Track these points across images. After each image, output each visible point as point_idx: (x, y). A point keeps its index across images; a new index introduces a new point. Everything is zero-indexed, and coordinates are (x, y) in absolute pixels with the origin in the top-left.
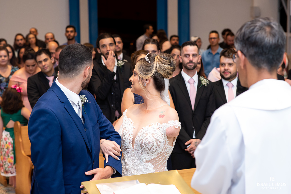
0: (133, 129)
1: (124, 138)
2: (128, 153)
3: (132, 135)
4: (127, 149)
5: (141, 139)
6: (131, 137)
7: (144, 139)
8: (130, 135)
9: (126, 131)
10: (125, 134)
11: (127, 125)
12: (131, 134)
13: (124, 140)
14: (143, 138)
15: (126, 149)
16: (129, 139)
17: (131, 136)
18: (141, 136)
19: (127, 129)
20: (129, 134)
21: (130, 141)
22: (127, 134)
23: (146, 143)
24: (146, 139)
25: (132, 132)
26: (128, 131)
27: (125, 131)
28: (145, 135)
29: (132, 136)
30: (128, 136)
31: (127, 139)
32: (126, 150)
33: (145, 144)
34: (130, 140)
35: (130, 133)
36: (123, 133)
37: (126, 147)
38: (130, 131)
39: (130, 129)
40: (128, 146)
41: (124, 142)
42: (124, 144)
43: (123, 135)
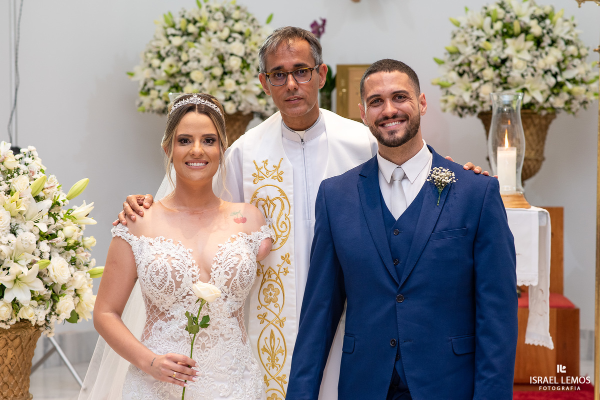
0: (188, 253)
1: (178, 276)
5: (230, 266)
6: (196, 271)
7: (239, 265)
8: (189, 267)
9: (176, 261)
10: (178, 268)
11: (171, 249)
12: (193, 265)
13: (180, 280)
14: (234, 264)
15: (184, 297)
16: (191, 275)
17: (193, 269)
18: (228, 261)
19: (177, 257)
20: (187, 266)
21: (195, 278)
22: (184, 266)
23: (244, 273)
24: (243, 265)
25: (192, 259)
26: (181, 261)
27: (173, 261)
28: (237, 259)
30: (187, 269)
31: (186, 275)
32: (184, 300)
33: (240, 275)
34: (196, 276)
35: (189, 262)
36: (173, 265)
37: (184, 294)
38: (186, 259)
39: (184, 255)
40: (189, 290)
41: (178, 284)
42: (178, 289)
43: (174, 270)
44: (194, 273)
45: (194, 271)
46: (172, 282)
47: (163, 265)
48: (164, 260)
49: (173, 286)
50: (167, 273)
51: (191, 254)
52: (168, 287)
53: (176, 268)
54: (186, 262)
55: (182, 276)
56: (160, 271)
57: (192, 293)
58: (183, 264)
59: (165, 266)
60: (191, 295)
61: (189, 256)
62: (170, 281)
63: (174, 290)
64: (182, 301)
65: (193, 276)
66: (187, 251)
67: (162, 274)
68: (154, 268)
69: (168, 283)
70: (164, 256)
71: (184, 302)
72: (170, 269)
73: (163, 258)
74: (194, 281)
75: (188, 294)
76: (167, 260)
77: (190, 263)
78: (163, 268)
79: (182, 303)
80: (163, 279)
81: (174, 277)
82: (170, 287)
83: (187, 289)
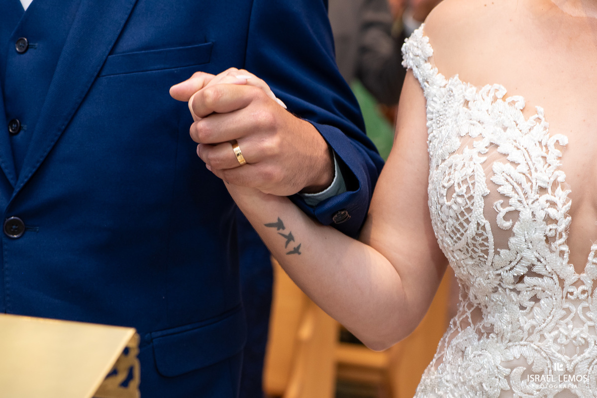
0: (552, 148)
1: (503, 211)
2: (535, 299)
3: (559, 190)
4: (526, 279)
6: (560, 205)
8: (542, 190)
9: (508, 167)
10: (506, 189)
11: (505, 129)
12: (555, 184)
13: (507, 224)
15: (520, 279)
16: (541, 215)
19: (515, 156)
20: (535, 188)
22: (527, 186)
25: (558, 168)
27: (497, 166)
29: (561, 196)
30: (533, 196)
31: (525, 214)
32: (520, 286)
34: (556, 221)
36: (493, 179)
37: (521, 270)
38: (540, 164)
39: (537, 152)
40: (536, 262)
41: (503, 237)
42: (503, 252)
43: (494, 195)
44: (552, 212)
45: (553, 204)
46: (484, 228)
47: (469, 172)
48: (476, 156)
49: (487, 239)
50: (471, 198)
51: (558, 152)
52: (474, 239)
53: (500, 189)
54: (534, 174)
55: (513, 215)
56: (457, 189)
57: (543, 272)
58: (523, 179)
59: (472, 177)
60: (541, 276)
61: (551, 158)
62: (478, 224)
63: (491, 251)
64: (514, 290)
65: (549, 220)
66: (551, 143)
67: (460, 200)
68: (447, 178)
69: (472, 229)
70: (481, 145)
71: (519, 293)
72: (481, 188)
73: (475, 151)
74: (550, 234)
75: (531, 273)
76: (484, 159)
77: (546, 178)
78: (465, 181)
79: (513, 295)
80: (462, 214)
81: (491, 214)
82: (480, 239)
83: (531, 256)
